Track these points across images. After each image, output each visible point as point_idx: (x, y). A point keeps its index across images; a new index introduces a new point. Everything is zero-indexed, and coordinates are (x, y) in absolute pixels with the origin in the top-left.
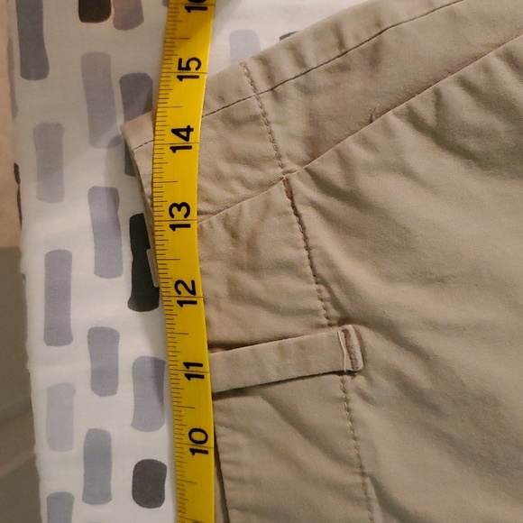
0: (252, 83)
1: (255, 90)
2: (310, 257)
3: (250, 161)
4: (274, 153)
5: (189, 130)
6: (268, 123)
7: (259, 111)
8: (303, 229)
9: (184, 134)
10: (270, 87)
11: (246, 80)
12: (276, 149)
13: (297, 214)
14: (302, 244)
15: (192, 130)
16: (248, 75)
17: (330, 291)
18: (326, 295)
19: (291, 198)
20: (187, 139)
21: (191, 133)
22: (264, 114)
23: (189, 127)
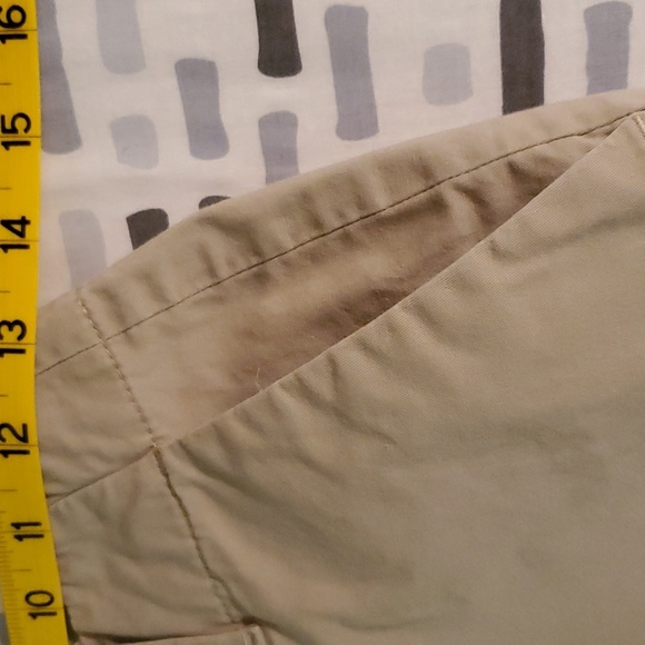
0: (95, 326)
1: (100, 335)
2: (198, 548)
3: (105, 430)
4: (137, 415)
5: (24, 222)
6: (123, 377)
7: (109, 362)
8: (186, 514)
9: (18, 227)
10: (121, 329)
11: (87, 323)
12: (139, 410)
13: (175, 495)
14: (187, 531)
15: (28, 222)
16: (89, 315)
17: (228, 589)
18: (223, 592)
19: (166, 475)
20: (21, 234)
21: (27, 227)
22: (117, 366)
23: (23, 218)
